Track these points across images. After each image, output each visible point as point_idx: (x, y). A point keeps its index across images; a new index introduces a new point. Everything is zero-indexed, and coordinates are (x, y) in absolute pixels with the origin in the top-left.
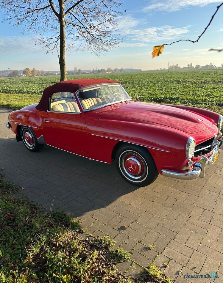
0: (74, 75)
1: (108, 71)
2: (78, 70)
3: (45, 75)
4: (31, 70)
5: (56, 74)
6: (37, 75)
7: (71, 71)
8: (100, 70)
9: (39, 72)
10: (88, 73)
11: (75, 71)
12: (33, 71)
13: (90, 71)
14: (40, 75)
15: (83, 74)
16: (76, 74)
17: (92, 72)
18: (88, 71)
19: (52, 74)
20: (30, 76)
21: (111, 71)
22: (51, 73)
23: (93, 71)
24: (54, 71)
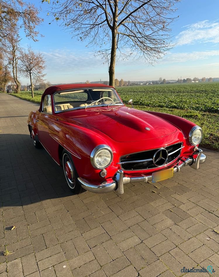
0: (158, 85)
1: (194, 80)
2: (163, 80)
3: (130, 85)
4: (119, 81)
5: (142, 84)
6: (124, 85)
7: (155, 81)
8: (186, 79)
9: (126, 82)
10: (173, 83)
11: (159, 81)
12: (121, 82)
13: (175, 80)
14: (126, 85)
15: (167, 83)
16: (160, 84)
17: (177, 82)
18: (174, 81)
19: (137, 85)
20: (118, 86)
21: (198, 80)
22: (137, 83)
23: (178, 80)
24: (140, 81)
